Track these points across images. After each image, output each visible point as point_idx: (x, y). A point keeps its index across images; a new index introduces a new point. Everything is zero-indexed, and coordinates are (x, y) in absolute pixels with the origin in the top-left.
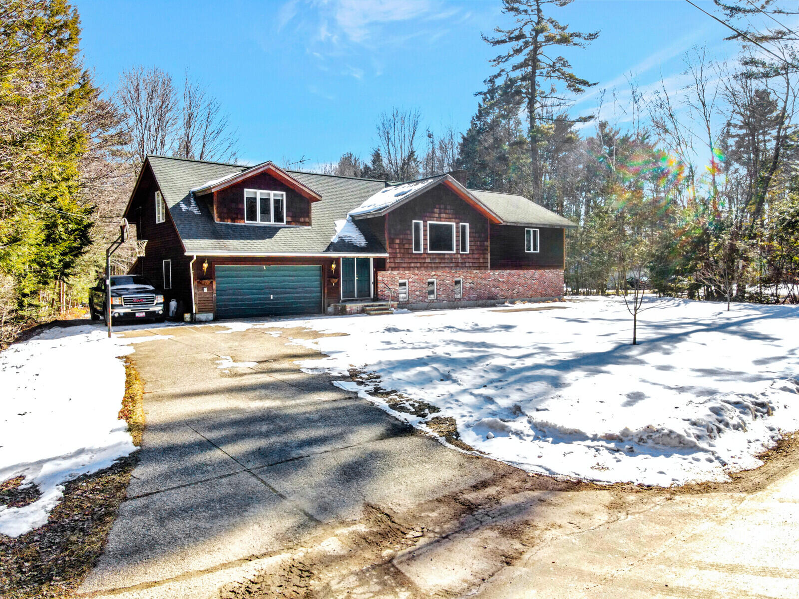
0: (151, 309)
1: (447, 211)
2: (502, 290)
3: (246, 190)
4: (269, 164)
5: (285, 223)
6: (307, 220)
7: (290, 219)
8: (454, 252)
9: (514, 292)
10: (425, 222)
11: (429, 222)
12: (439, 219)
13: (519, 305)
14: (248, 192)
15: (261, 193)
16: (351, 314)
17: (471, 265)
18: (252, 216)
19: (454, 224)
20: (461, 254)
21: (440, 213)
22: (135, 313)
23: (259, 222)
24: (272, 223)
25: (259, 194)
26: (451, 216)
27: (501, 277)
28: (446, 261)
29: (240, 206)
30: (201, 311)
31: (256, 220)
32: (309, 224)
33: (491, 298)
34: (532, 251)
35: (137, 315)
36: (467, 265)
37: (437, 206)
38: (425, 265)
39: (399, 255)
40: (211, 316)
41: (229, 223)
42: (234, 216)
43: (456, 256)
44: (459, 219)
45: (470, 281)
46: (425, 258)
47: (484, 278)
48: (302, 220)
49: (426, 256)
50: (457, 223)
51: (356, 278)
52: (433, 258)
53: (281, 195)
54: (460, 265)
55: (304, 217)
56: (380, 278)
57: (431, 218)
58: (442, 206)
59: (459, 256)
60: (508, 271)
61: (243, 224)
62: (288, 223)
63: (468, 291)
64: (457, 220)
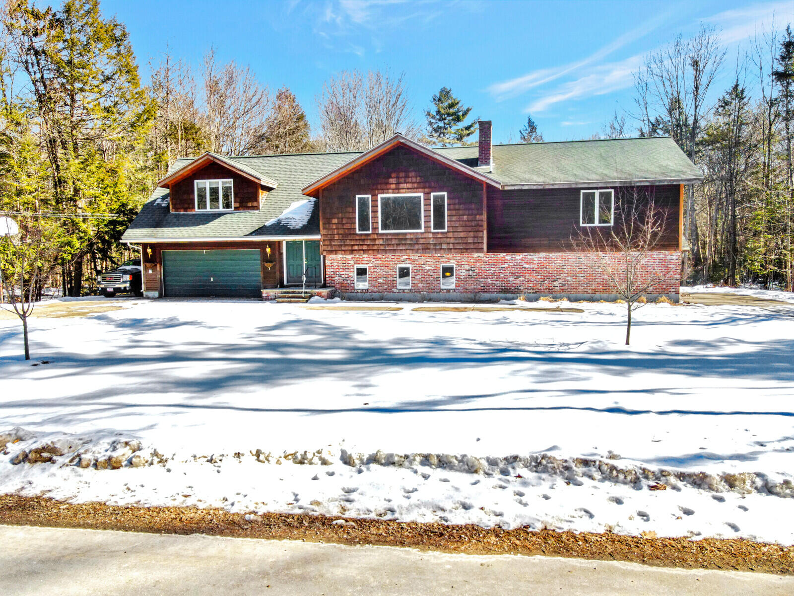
0: (117, 286)
1: (410, 180)
2: (529, 281)
3: (196, 181)
4: (208, 154)
5: (233, 209)
6: (255, 204)
7: (237, 205)
8: (422, 230)
9: (556, 284)
10: (374, 196)
11: (380, 196)
12: (398, 190)
14: (199, 183)
15: (210, 183)
17: (451, 246)
18: (202, 204)
19: (422, 195)
20: (434, 233)
21: (398, 183)
22: (106, 288)
23: (208, 210)
24: (221, 209)
25: (206, 184)
26: (416, 185)
27: (527, 263)
28: (408, 242)
29: (191, 197)
30: (148, 289)
31: (206, 208)
32: (257, 208)
33: (505, 291)
34: (597, 223)
35: (108, 290)
36: (445, 246)
37: (394, 175)
38: (375, 247)
39: (336, 237)
40: (156, 294)
41: (182, 213)
42: (186, 206)
43: (425, 236)
44: (430, 187)
45: (467, 267)
46: (375, 240)
47: (495, 264)
48: (250, 204)
49: (375, 237)
50: (427, 194)
51: (305, 263)
52: (387, 240)
53: (230, 182)
54: (432, 247)
55: (253, 201)
56: (328, 263)
57: (383, 190)
58: (402, 174)
59: (430, 235)
60: (543, 255)
61: (194, 213)
62: (236, 208)
63: (465, 280)
64: (426, 190)
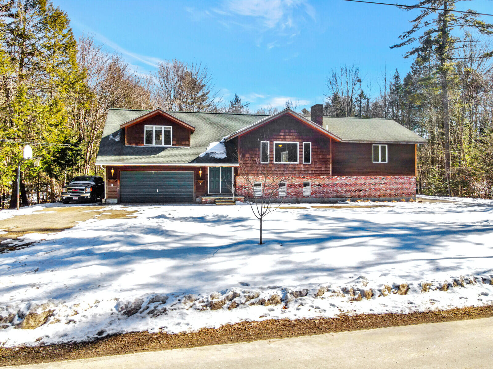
0: (82, 195)
1: (292, 134)
2: (348, 191)
3: (145, 126)
4: (158, 109)
5: (171, 145)
6: (187, 143)
7: (175, 143)
8: (298, 163)
9: (361, 192)
10: (271, 142)
11: (274, 142)
12: (285, 139)
13: (360, 203)
14: (147, 127)
15: (155, 127)
16: (206, 203)
17: (313, 172)
18: (149, 141)
19: (298, 143)
20: (304, 164)
21: (285, 136)
22: (72, 197)
23: (154, 145)
24: (163, 145)
25: (154, 128)
26: (295, 137)
27: (347, 181)
28: (291, 169)
29: (142, 136)
30: (109, 198)
31: (152, 143)
32: (189, 145)
33: (337, 196)
34: (380, 161)
35: (74, 198)
36: (310, 172)
37: (282, 131)
38: (271, 172)
39: (249, 165)
40: (116, 201)
41: (134, 146)
42: (137, 141)
43: (299, 166)
44: (302, 139)
45: (317, 184)
46: (271, 167)
47: (331, 182)
48: (184, 143)
49: (272, 165)
50: (301, 142)
51: (221, 180)
52: (278, 167)
53: (170, 128)
54: (303, 172)
55: (185, 141)
56: (238, 180)
57: (276, 139)
58: (287, 131)
59: (302, 166)
60: (355, 177)
61: (143, 146)
62: (173, 145)
63: (316, 191)
64: (300, 140)
